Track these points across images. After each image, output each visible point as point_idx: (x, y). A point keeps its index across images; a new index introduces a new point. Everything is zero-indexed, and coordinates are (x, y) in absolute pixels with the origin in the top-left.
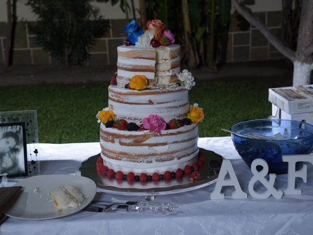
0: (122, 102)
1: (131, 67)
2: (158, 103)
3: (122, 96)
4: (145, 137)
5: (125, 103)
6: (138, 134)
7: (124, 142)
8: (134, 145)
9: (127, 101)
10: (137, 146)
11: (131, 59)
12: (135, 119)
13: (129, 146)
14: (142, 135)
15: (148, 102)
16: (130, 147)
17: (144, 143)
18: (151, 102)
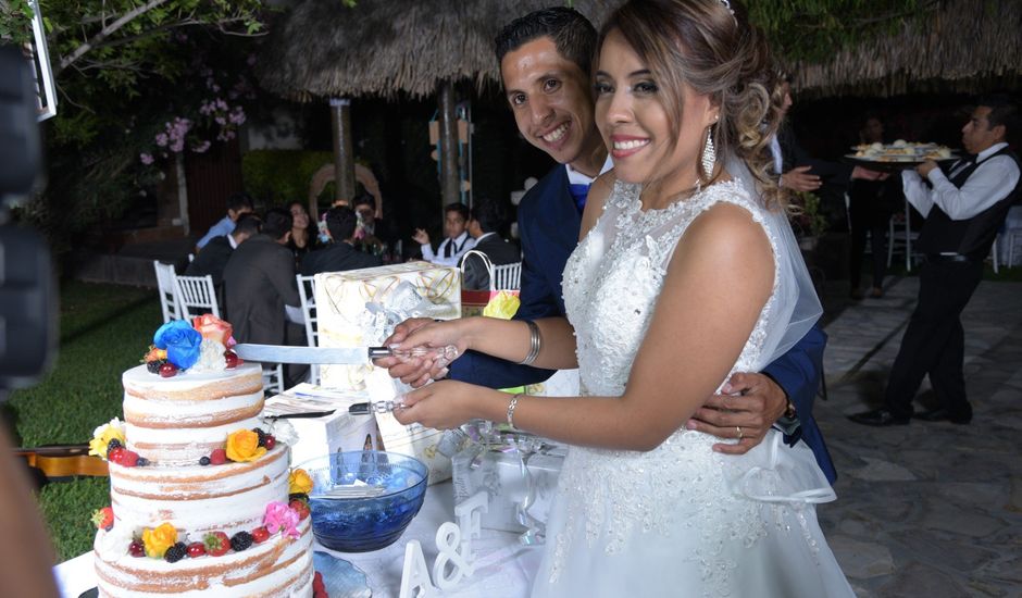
0: (207, 497)
1: (210, 419)
2: (276, 478)
3: (204, 485)
4: (278, 550)
5: (216, 496)
6: (263, 552)
7: (236, 577)
8: (258, 577)
9: (220, 490)
10: (265, 574)
11: (208, 402)
12: (240, 523)
13: (248, 581)
14: (272, 550)
15: (262, 482)
16: (251, 583)
17: (277, 563)
18: (266, 480)
